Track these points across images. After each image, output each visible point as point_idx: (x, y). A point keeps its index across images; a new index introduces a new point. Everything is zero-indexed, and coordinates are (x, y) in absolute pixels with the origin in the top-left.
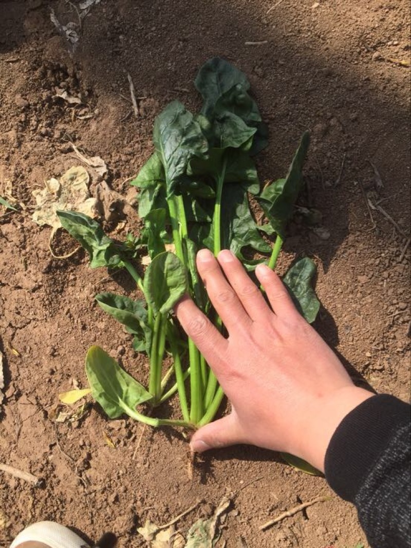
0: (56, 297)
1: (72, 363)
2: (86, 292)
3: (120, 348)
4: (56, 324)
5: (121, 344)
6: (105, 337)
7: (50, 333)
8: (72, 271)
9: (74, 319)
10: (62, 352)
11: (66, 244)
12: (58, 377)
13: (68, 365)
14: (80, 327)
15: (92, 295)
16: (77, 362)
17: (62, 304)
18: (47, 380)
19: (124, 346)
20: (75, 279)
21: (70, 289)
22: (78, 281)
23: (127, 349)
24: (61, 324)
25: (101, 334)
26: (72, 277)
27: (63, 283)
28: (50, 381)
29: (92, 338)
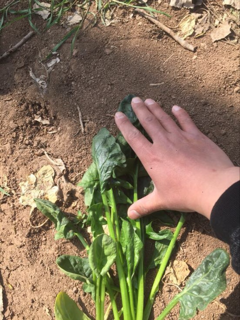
0: (34, 252)
1: (45, 296)
2: (53, 249)
3: (75, 289)
4: (35, 270)
5: (76, 286)
6: (64, 280)
7: (31, 275)
8: (44, 234)
9: (45, 267)
10: (38, 288)
11: (40, 217)
12: (36, 305)
13: (42, 297)
14: (49, 273)
15: (56, 253)
16: (48, 296)
17: (38, 256)
18: (30, 306)
19: (78, 287)
20: (46, 240)
21: (43, 246)
22: (48, 241)
23: (79, 289)
24: (37, 270)
25: (62, 278)
26: (44, 239)
27: (39, 243)
28: (32, 307)
29: (57, 281)
